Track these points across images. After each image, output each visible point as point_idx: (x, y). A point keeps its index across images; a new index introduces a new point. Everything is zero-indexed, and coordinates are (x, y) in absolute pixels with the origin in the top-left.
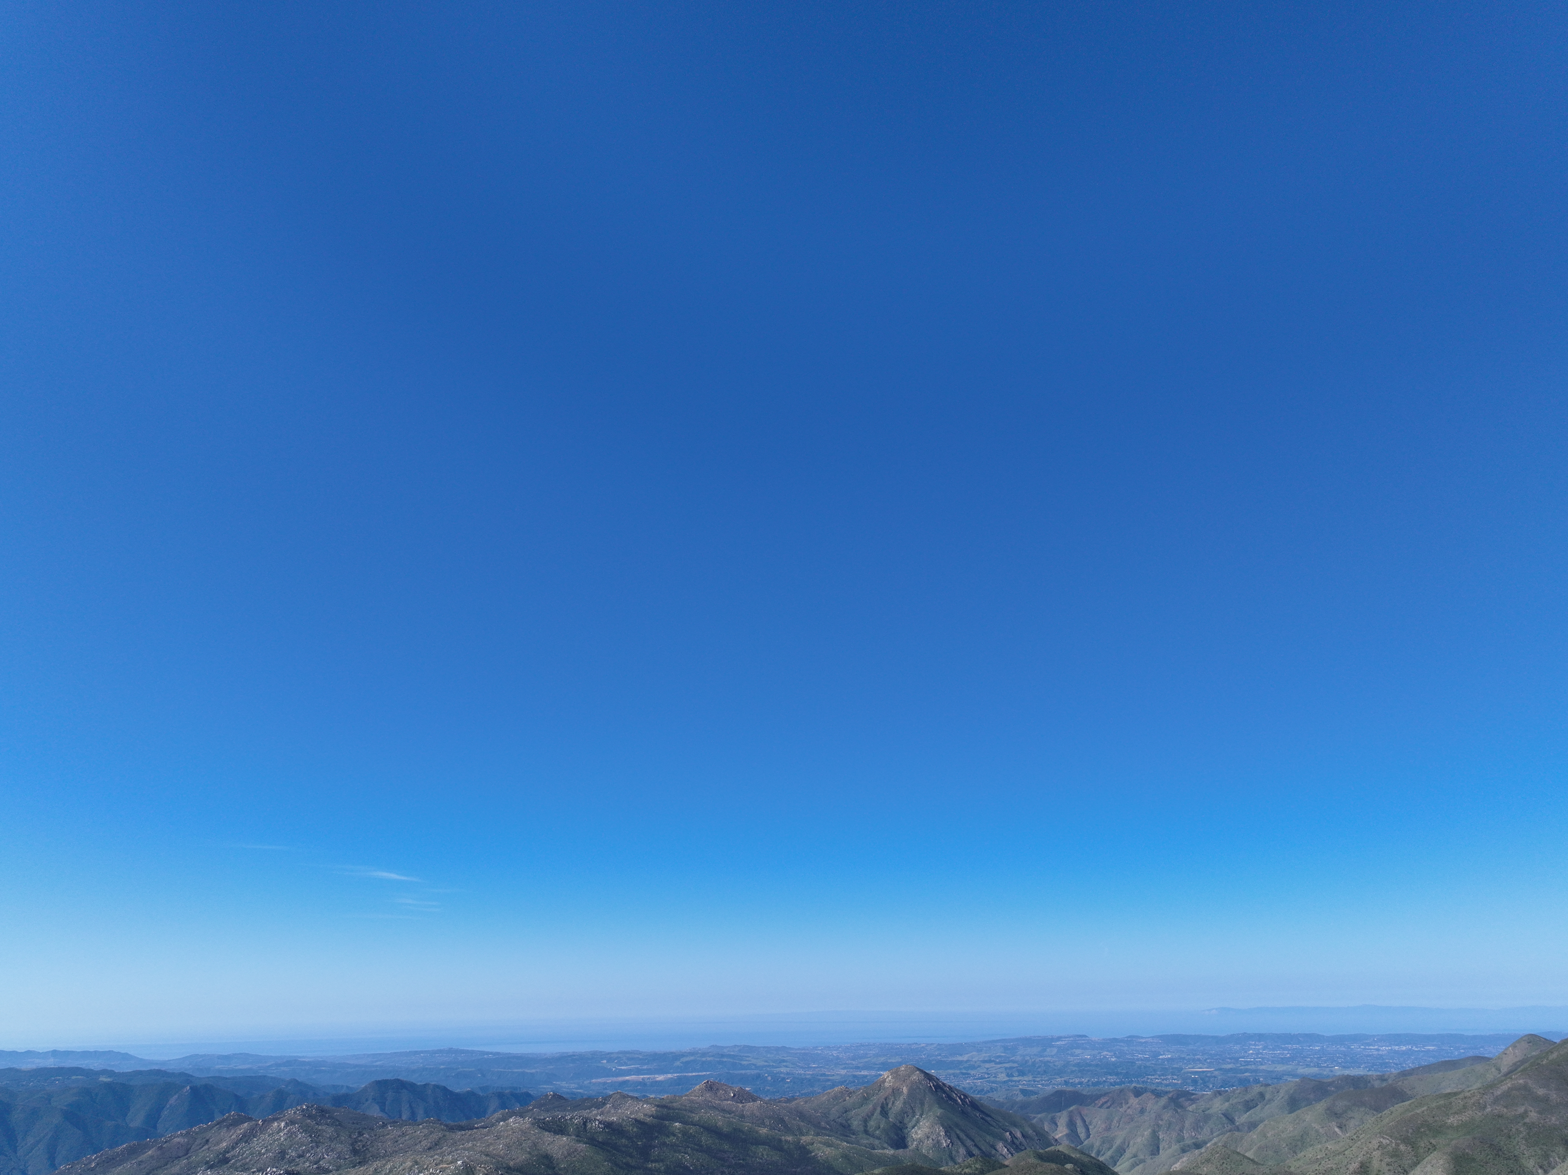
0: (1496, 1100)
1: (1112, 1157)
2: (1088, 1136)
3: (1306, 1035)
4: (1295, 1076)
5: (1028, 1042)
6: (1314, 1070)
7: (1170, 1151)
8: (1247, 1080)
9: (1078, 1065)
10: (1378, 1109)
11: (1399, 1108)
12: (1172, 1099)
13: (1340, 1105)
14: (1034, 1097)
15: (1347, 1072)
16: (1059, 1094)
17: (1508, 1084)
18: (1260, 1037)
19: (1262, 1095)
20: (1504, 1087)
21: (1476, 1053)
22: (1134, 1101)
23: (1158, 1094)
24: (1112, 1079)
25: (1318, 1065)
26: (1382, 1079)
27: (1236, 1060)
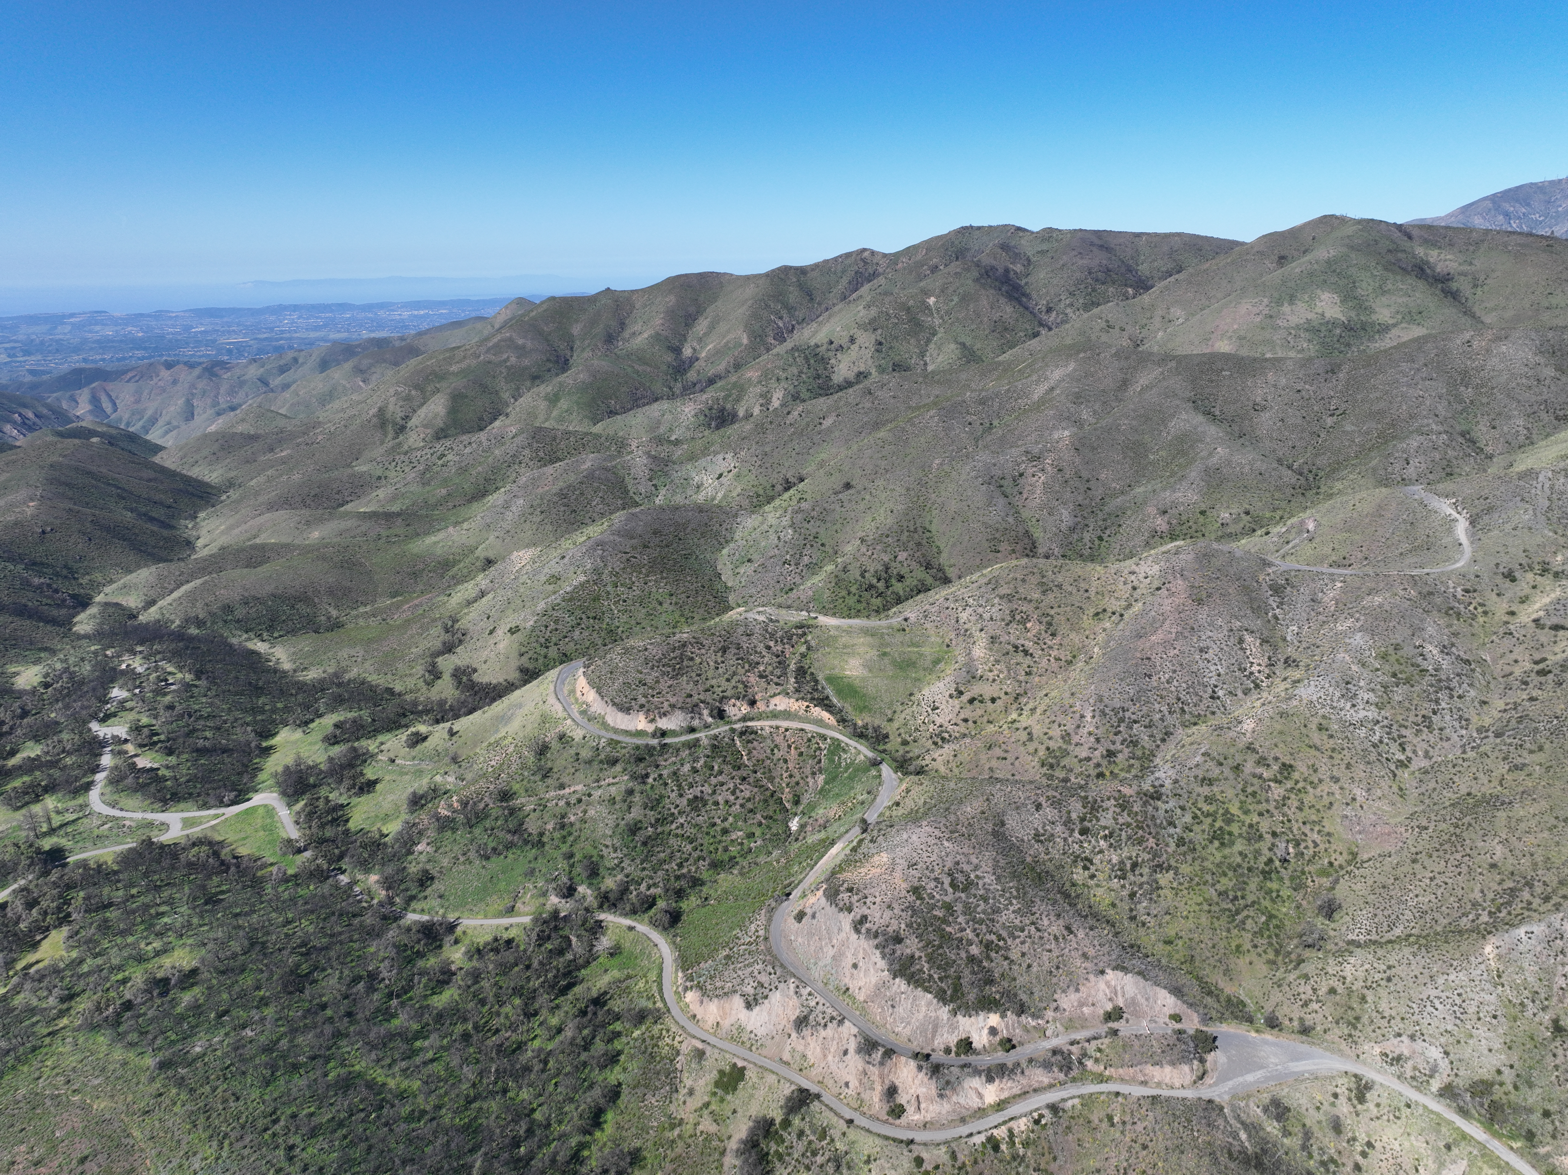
0: (488, 350)
1: (143, 427)
2: (115, 410)
3: (340, 305)
4: (326, 341)
5: (32, 320)
6: (344, 335)
7: (205, 416)
8: (281, 347)
9: (98, 341)
10: (396, 364)
11: (413, 363)
12: (206, 369)
13: (366, 362)
14: (45, 377)
15: (373, 335)
16: (78, 372)
17: (499, 337)
18: (295, 308)
19: (295, 360)
20: (495, 340)
21: (478, 314)
22: (165, 374)
23: (191, 366)
24: (139, 353)
25: (348, 331)
26: (402, 339)
27: (272, 330)
